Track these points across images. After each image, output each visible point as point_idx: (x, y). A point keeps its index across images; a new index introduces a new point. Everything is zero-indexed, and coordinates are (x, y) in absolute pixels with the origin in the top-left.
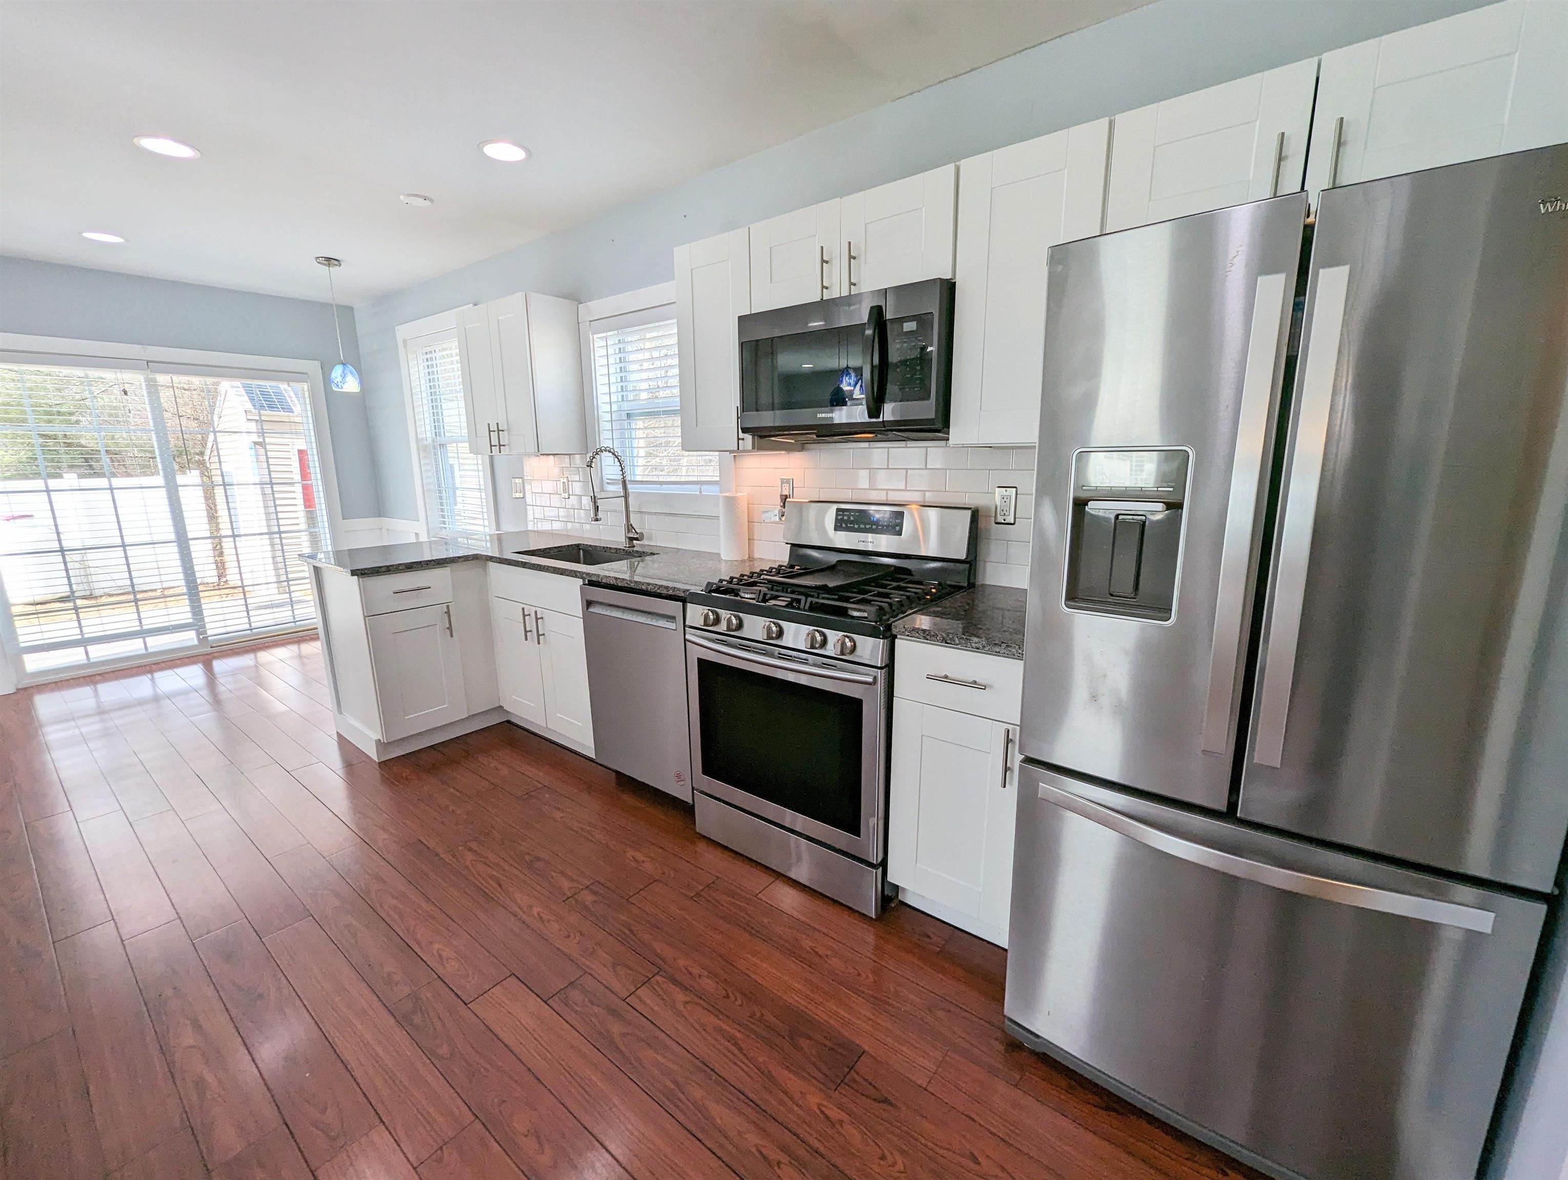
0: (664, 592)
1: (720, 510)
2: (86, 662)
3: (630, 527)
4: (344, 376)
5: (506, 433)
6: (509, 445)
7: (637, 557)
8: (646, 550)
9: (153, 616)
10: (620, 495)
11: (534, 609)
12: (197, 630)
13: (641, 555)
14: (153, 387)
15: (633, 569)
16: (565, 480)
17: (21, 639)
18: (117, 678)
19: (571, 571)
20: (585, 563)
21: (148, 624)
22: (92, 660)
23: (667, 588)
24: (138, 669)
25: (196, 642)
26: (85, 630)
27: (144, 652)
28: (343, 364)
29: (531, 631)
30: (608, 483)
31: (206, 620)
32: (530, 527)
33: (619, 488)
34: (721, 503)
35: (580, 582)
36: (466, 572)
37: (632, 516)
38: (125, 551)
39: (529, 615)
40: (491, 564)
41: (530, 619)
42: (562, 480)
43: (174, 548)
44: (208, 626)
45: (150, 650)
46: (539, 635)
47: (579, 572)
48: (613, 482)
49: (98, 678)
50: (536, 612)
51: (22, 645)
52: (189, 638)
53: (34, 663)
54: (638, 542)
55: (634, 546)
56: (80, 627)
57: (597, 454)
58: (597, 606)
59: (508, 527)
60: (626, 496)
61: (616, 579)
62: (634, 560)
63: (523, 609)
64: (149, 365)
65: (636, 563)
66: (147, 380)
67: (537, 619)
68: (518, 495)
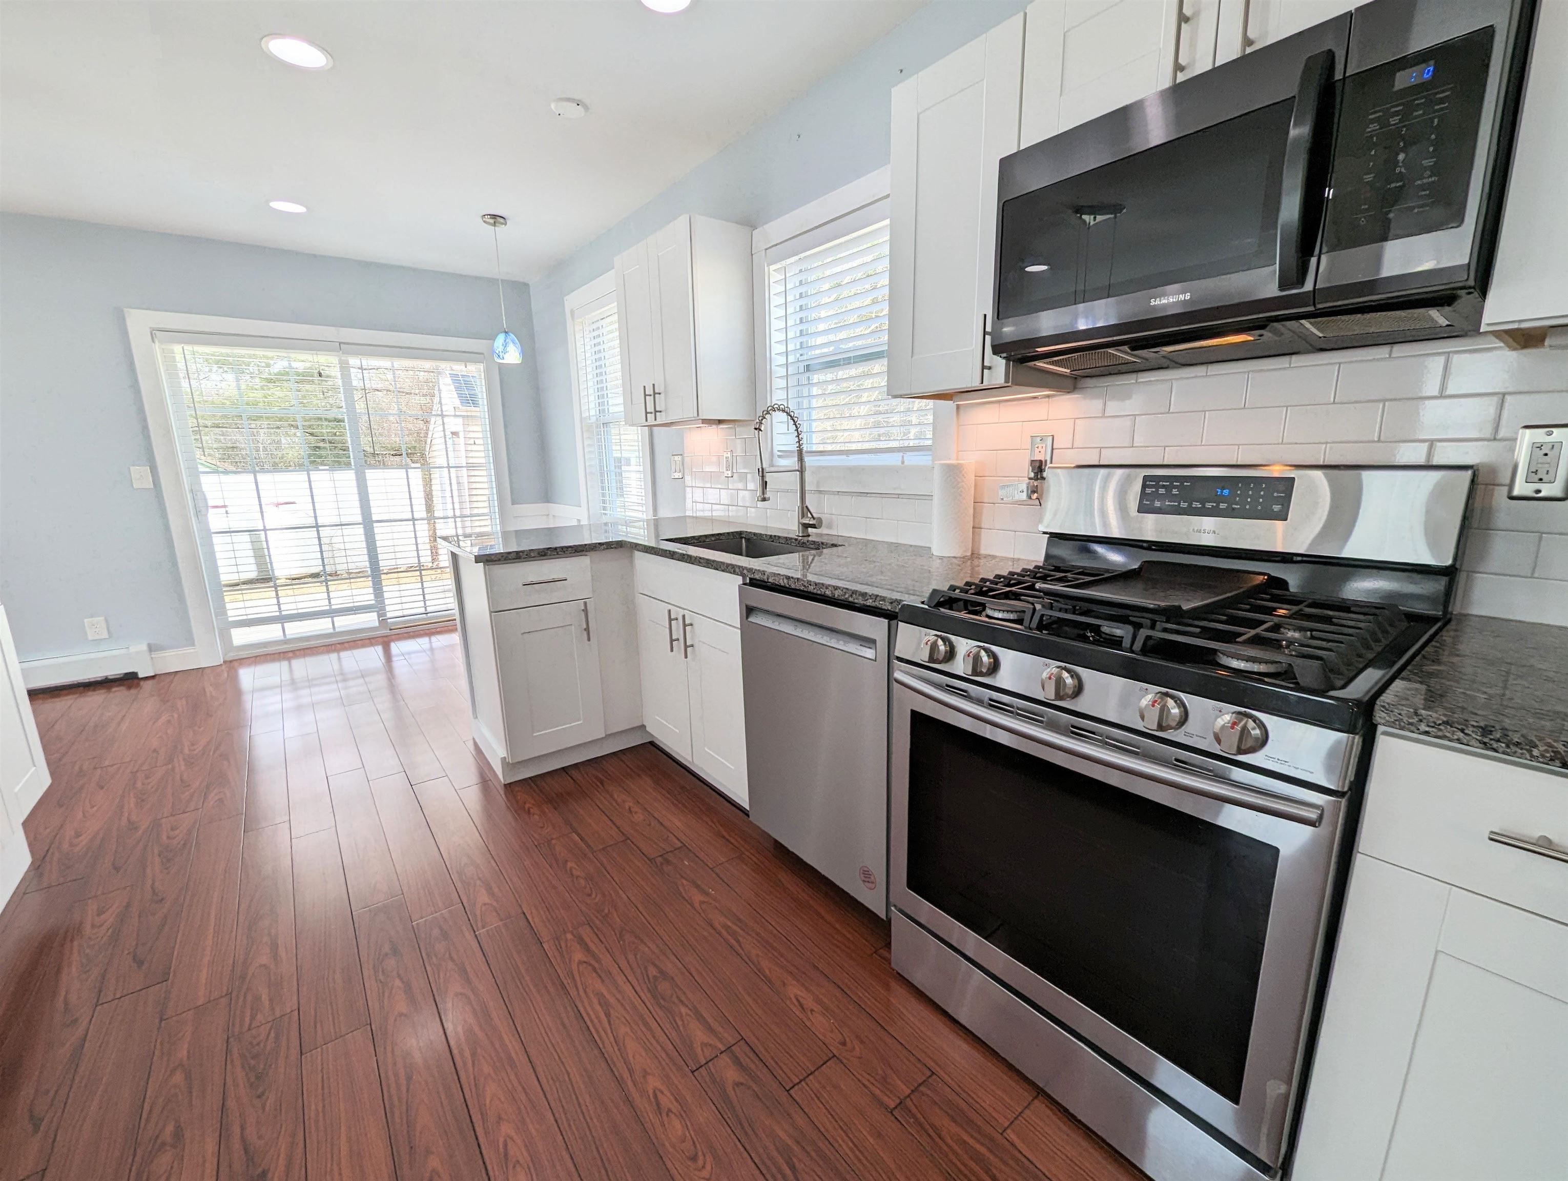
0: (860, 601)
1: (936, 486)
2: (282, 638)
3: (805, 509)
4: (505, 345)
5: (662, 396)
6: (666, 410)
7: (812, 549)
8: (825, 540)
9: (342, 594)
10: (794, 469)
11: (682, 612)
12: (378, 612)
13: (818, 546)
14: (345, 368)
15: (806, 565)
16: (729, 455)
17: (230, 613)
18: (304, 656)
19: (728, 565)
20: (748, 555)
21: (337, 603)
22: (288, 637)
23: (864, 595)
24: (325, 648)
25: (377, 624)
26: (283, 607)
27: (331, 631)
28: (506, 333)
29: (678, 640)
30: (779, 456)
31: (387, 602)
32: (689, 513)
33: (793, 462)
34: (937, 475)
35: (739, 580)
36: (609, 563)
37: (808, 497)
38: (318, 531)
39: (677, 619)
40: (638, 555)
41: (678, 624)
42: (725, 455)
43: (360, 530)
44: (388, 608)
45: (337, 630)
46: (686, 647)
47: (739, 567)
48: (785, 454)
49: (291, 655)
50: (684, 616)
51: (230, 619)
52: (370, 620)
53: (241, 637)
54: (814, 530)
55: (809, 536)
56: (279, 604)
57: (768, 413)
58: (760, 614)
59: (665, 512)
60: (802, 471)
61: (788, 578)
62: (807, 553)
63: (669, 611)
64: (341, 347)
65: (810, 558)
66: (340, 361)
67: (685, 625)
68: (677, 475)
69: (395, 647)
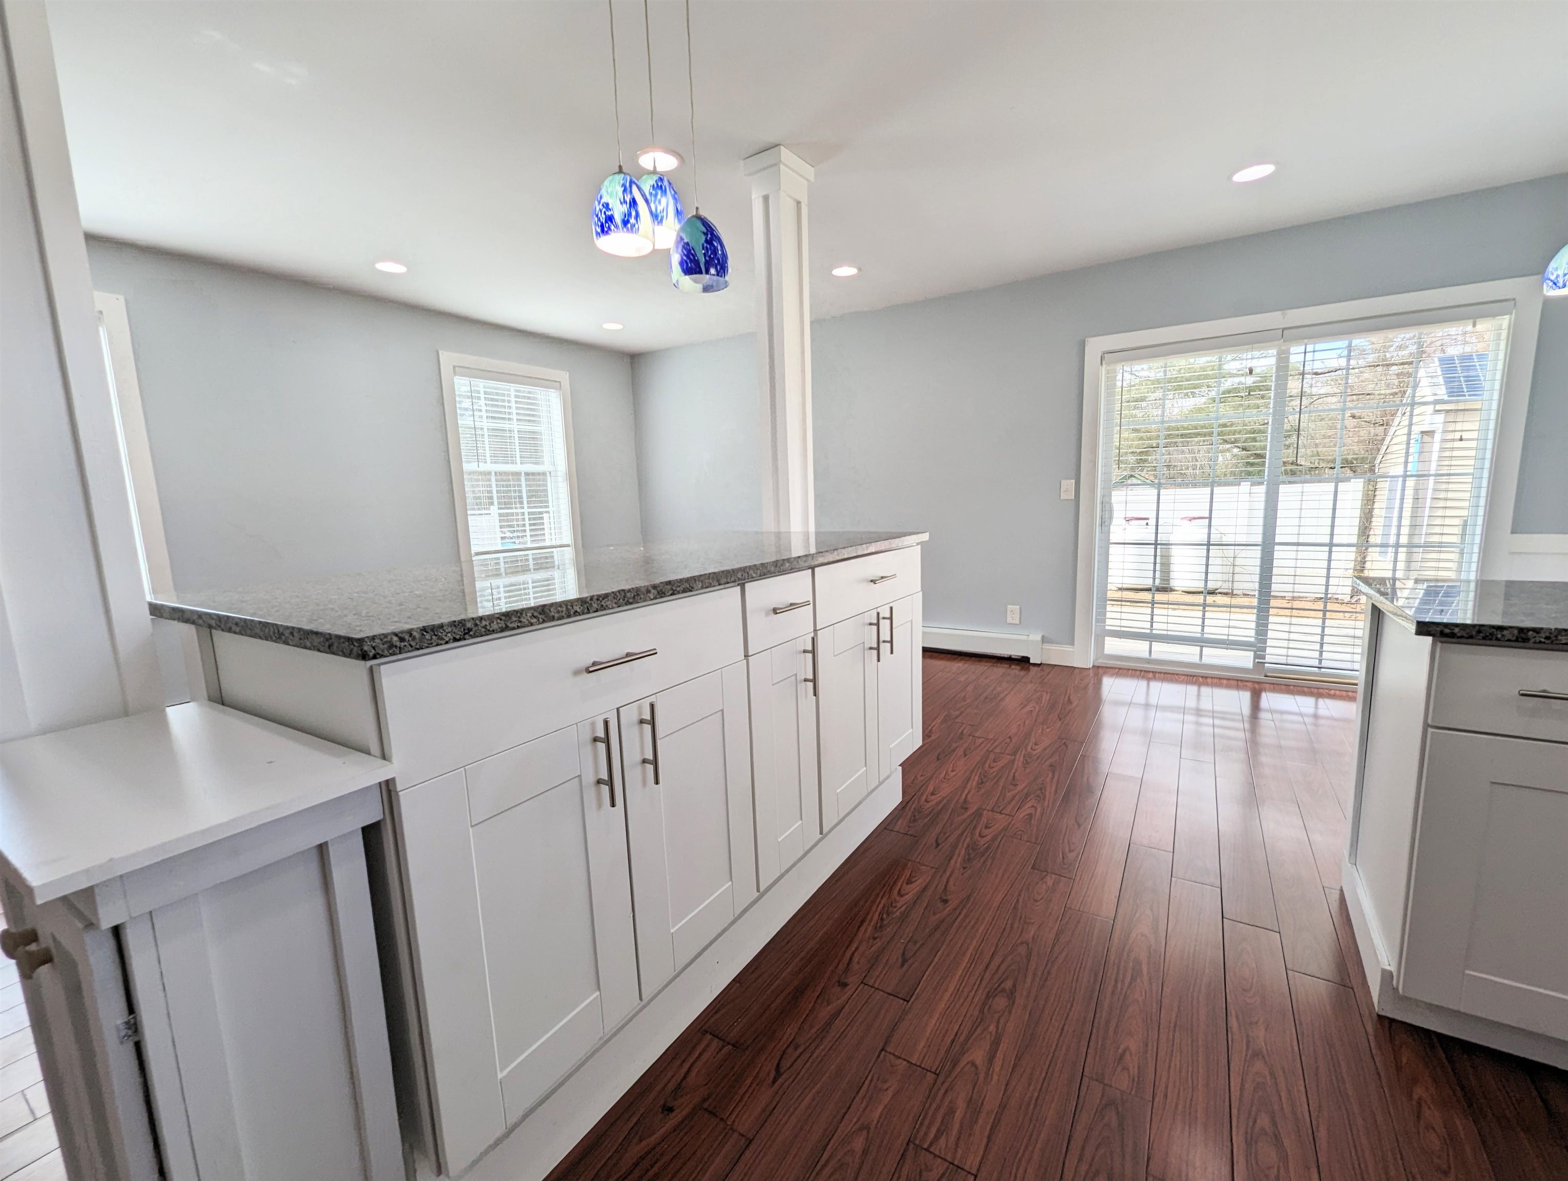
2: (1147, 656)
9: (1217, 625)
12: (1255, 652)
17: (1108, 622)
21: (1212, 631)
22: (1153, 657)
25: (1250, 665)
26: (1154, 626)
27: (1197, 661)
31: (1270, 643)
43: (1257, 552)
44: (1269, 650)
45: (1204, 662)
56: (1152, 622)
64: (1284, 334)
66: (1279, 351)
69: (1269, 700)
